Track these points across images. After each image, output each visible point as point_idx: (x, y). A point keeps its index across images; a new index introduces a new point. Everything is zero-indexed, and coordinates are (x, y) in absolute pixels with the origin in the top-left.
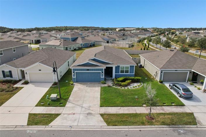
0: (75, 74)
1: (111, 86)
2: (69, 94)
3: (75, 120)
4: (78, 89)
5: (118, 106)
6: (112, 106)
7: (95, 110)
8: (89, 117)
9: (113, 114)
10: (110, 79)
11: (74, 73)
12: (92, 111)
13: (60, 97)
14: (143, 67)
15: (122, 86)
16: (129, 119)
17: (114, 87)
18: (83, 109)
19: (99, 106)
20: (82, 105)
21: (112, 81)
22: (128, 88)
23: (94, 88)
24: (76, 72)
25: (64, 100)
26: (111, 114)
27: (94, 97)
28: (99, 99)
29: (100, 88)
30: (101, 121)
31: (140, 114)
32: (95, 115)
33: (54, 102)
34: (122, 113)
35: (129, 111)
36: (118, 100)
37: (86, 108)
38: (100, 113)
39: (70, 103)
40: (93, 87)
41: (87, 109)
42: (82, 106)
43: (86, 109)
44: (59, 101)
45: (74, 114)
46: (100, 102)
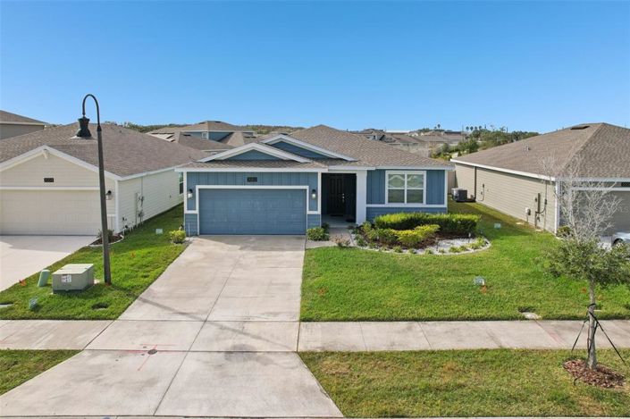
0: (194, 196)
1: (351, 245)
2: (153, 274)
3: (151, 383)
4: (202, 256)
5: (397, 320)
6: (362, 315)
7: (272, 336)
8: (235, 367)
9: (372, 353)
10: (346, 226)
11: (191, 191)
12: (258, 337)
13: (108, 281)
14: (473, 200)
15: (400, 244)
16: (471, 379)
17: (367, 248)
18: (210, 331)
19: (298, 318)
20: (208, 313)
21: (353, 233)
22: (430, 253)
23: (274, 253)
24: (200, 190)
25: (122, 293)
26: (360, 354)
27: (271, 284)
28: (299, 292)
29: (303, 253)
30: (306, 391)
31: (525, 352)
32: (272, 357)
33: (68, 301)
34: (422, 348)
35: (461, 341)
36: (390, 295)
37: (228, 325)
38: (302, 348)
39: (147, 305)
40: (272, 249)
41: (230, 333)
42: (204, 317)
43: (222, 328)
44: (96, 296)
45: (152, 352)
46: (302, 300)
